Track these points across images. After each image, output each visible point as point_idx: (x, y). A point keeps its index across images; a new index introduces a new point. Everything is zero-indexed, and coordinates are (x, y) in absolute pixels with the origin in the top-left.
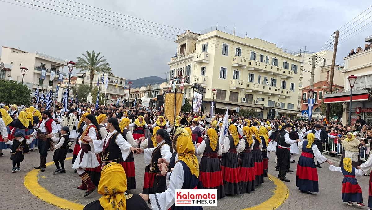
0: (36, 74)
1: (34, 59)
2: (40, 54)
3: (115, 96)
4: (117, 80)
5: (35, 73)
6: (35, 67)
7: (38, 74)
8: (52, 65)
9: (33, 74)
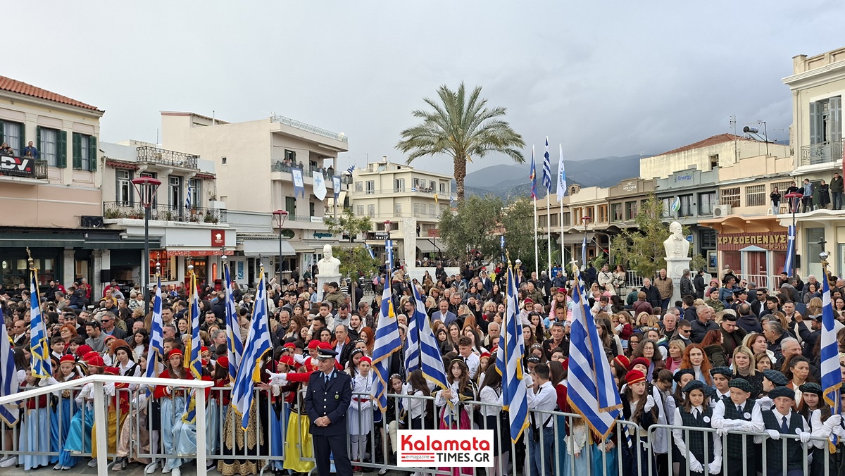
0: (277, 183)
1: (268, 137)
2: (284, 122)
3: (432, 228)
4: (433, 184)
5: (274, 181)
6: (272, 161)
7: (283, 183)
8: (310, 152)
9: (269, 184)
